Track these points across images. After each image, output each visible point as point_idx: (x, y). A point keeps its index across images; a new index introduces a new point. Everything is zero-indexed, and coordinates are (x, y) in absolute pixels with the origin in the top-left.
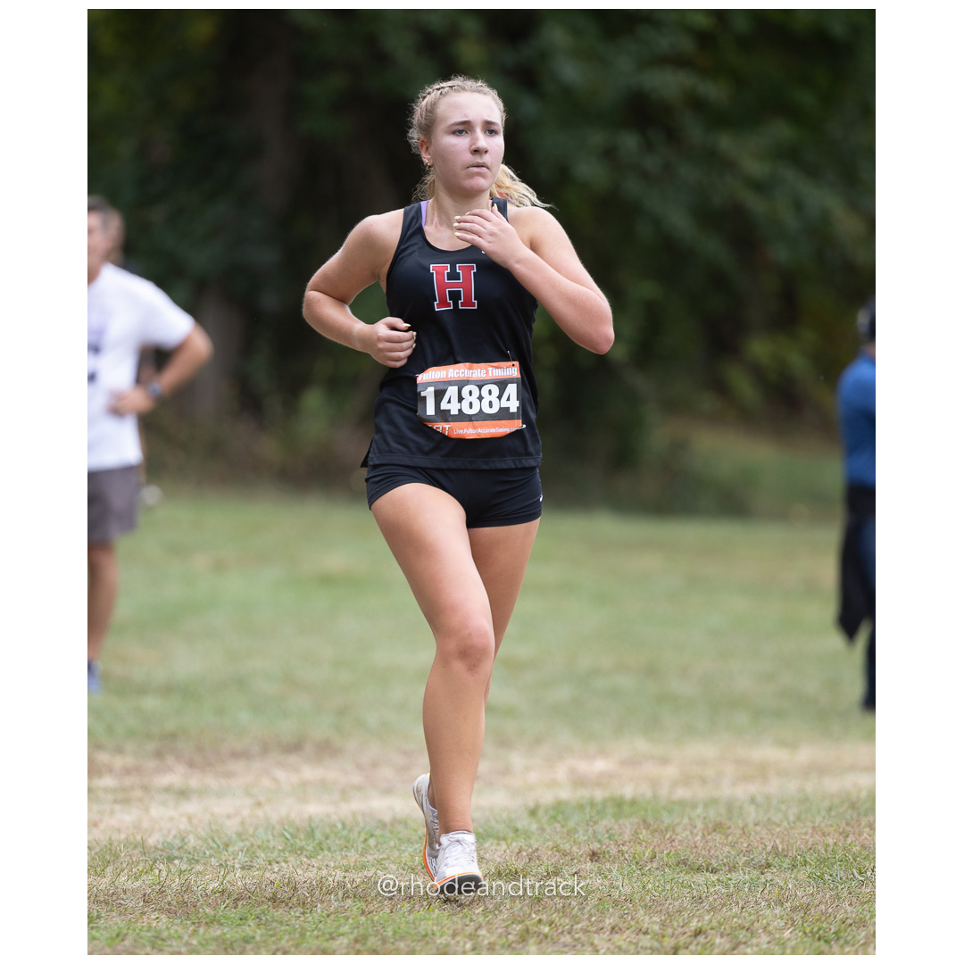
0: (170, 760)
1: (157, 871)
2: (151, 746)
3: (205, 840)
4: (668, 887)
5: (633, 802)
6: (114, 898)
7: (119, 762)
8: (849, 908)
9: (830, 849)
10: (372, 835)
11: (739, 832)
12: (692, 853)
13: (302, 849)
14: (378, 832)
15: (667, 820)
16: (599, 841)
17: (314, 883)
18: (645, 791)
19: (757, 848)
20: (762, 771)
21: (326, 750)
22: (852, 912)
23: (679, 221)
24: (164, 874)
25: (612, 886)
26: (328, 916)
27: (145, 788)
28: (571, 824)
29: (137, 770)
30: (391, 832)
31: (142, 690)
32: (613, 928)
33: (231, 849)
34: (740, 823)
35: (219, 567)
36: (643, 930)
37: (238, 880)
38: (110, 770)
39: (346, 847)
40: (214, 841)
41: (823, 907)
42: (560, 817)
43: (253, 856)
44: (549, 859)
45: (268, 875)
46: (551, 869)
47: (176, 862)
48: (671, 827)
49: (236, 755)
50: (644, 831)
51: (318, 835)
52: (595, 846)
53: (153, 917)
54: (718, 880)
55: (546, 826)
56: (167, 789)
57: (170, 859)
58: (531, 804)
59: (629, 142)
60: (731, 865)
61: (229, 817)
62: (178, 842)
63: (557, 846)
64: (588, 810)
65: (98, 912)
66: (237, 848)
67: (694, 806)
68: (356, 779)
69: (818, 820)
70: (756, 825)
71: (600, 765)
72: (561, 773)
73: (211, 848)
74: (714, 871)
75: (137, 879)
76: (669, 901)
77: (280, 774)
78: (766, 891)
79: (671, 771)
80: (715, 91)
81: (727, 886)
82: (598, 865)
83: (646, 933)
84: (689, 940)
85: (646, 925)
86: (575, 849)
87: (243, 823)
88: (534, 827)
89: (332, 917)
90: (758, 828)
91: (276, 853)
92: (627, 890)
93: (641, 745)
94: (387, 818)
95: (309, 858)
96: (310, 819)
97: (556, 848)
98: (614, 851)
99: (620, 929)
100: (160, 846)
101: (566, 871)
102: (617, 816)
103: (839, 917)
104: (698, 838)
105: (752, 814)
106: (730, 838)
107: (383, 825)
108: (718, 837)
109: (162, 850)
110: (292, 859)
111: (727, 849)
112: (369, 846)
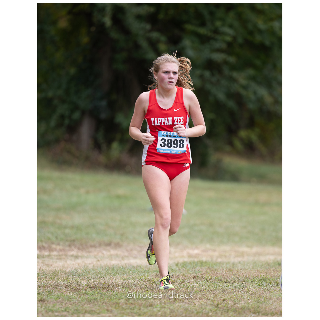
0: (73, 247)
1: (69, 279)
2: (67, 243)
3: (83, 271)
4: (216, 287)
5: (206, 262)
6: (57, 286)
7: (58, 248)
8: (267, 294)
9: (262, 277)
10: (131, 270)
11: (236, 271)
12: (222, 277)
13: (111, 274)
14: (133, 269)
15: (215, 268)
16: (196, 273)
17: (114, 283)
18: (209, 259)
19: (241, 276)
20: (242, 254)
21: (118, 245)
22: (268, 295)
23: (221, 96)
24: (71, 280)
25: (199, 286)
26: (118, 293)
27: (66, 255)
28: (188, 268)
29: (63, 250)
30: (136, 269)
31: (65, 227)
32: (200, 298)
33: (90, 273)
34: (236, 269)
35: (88, 192)
36: (209, 299)
37: (92, 282)
38: (56, 250)
39: (123, 273)
40: (85, 271)
41: (260, 293)
42: (184, 266)
43: (97, 275)
44: (181, 278)
45: (101, 281)
46: (182, 281)
47: (75, 276)
48: (217, 270)
49: (92, 246)
50: (209, 271)
51: (115, 270)
52: (195, 275)
53: (68, 292)
54: (230, 285)
55: (181, 269)
56: (72, 256)
57: (73, 276)
58: (176, 262)
59: (207, 74)
60: (234, 281)
61: (90, 264)
62: (75, 271)
63: (184, 274)
64: (193, 264)
65: (52, 290)
66: (92, 273)
67: (223, 264)
68: (126, 254)
69: (259, 268)
70: (241, 269)
71: (196, 251)
72: (185, 253)
73: (85, 273)
74: (229, 282)
75: (63, 281)
76: (216, 291)
77: (104, 252)
78: (244, 289)
79: (216, 254)
80: (232, 60)
81: (232, 287)
82: (195, 280)
83: (209, 300)
84: (221, 302)
85: (209, 298)
86: (189, 275)
87: (94, 266)
88: (177, 269)
89: (119, 293)
90: (241, 271)
91: (103, 275)
92: (204, 287)
93: (208, 246)
94: (135, 265)
95: (113, 276)
96: (113, 265)
97: (184, 275)
98: (200, 276)
99: (202, 298)
100: (70, 272)
101: (187, 282)
102: (201, 266)
103: (265, 296)
104: (224, 273)
105: (240, 266)
106: (233, 273)
107: (134, 267)
108: (230, 273)
109: (71, 273)
110: (108, 276)
111: (233, 276)
112: (130, 273)
